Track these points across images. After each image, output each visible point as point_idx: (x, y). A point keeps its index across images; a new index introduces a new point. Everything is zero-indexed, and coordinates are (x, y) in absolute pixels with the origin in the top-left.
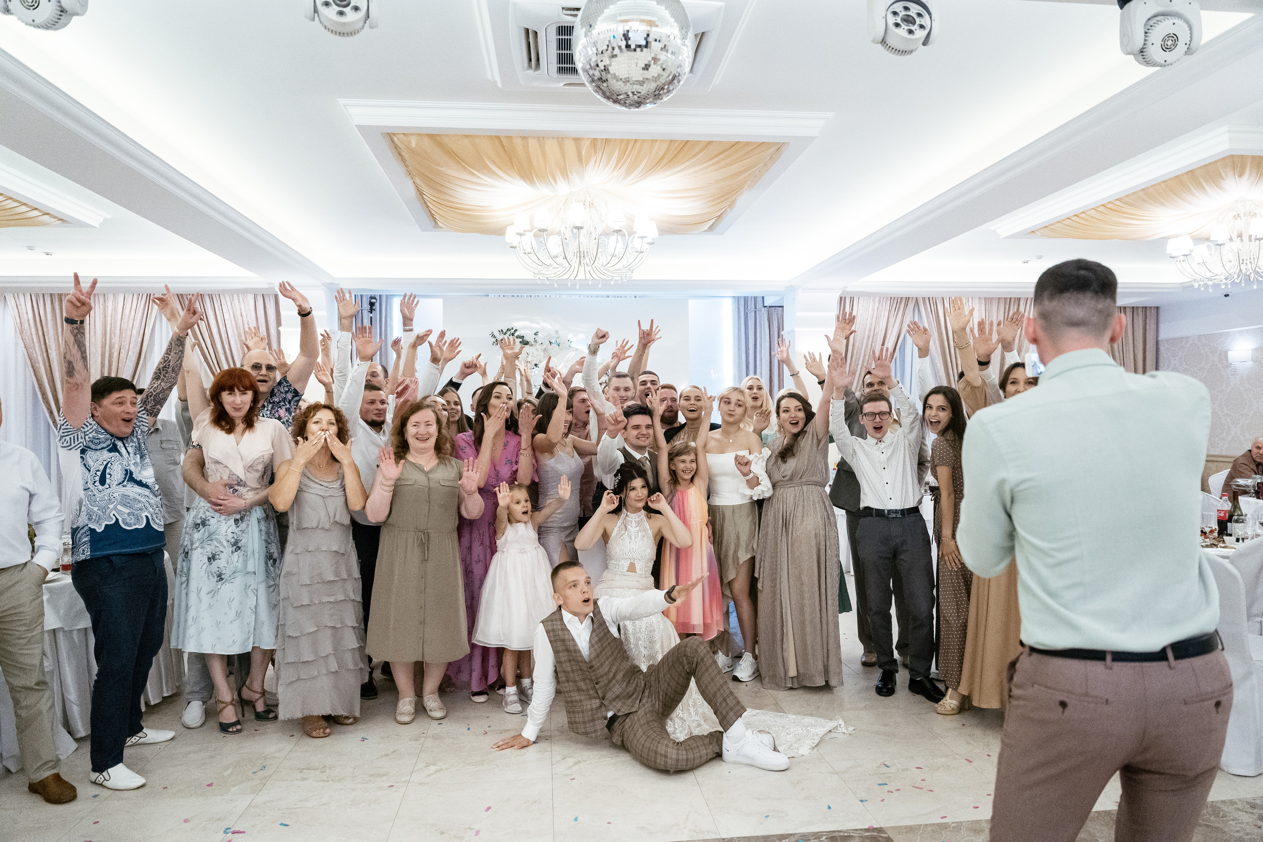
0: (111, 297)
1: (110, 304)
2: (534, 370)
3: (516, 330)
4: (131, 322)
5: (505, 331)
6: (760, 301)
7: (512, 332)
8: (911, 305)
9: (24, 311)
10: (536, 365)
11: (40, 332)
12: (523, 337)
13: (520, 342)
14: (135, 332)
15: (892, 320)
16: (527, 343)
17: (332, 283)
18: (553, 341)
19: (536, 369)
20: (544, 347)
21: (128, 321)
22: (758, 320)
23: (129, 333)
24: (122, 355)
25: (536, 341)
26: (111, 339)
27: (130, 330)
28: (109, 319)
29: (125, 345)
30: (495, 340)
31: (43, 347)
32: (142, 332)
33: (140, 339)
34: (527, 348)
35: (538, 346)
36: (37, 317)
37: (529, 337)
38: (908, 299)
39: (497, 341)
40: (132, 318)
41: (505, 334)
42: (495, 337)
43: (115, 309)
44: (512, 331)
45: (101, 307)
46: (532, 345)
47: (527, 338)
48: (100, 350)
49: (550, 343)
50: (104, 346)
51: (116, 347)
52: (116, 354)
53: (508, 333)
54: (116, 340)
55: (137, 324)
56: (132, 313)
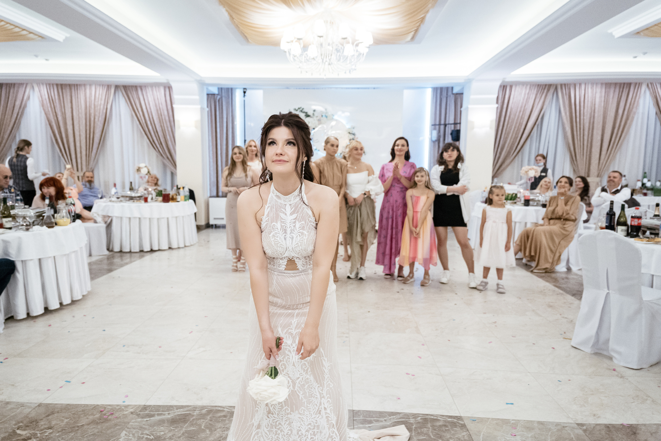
0: (88, 87)
1: (88, 91)
3: (303, 109)
4: (100, 101)
6: (450, 90)
7: (300, 109)
8: (552, 90)
13: (305, 115)
14: (102, 107)
15: (537, 100)
16: (308, 116)
22: (448, 100)
23: (99, 107)
26: (90, 111)
28: (88, 100)
29: (97, 113)
33: (105, 111)
34: (308, 119)
35: (315, 118)
36: (51, 98)
37: (311, 113)
38: (550, 86)
40: (100, 99)
43: (91, 94)
45: (84, 93)
46: (311, 117)
49: (322, 116)
50: (86, 114)
51: (93, 115)
52: (92, 119)
54: (92, 111)
55: (103, 102)
56: (100, 96)
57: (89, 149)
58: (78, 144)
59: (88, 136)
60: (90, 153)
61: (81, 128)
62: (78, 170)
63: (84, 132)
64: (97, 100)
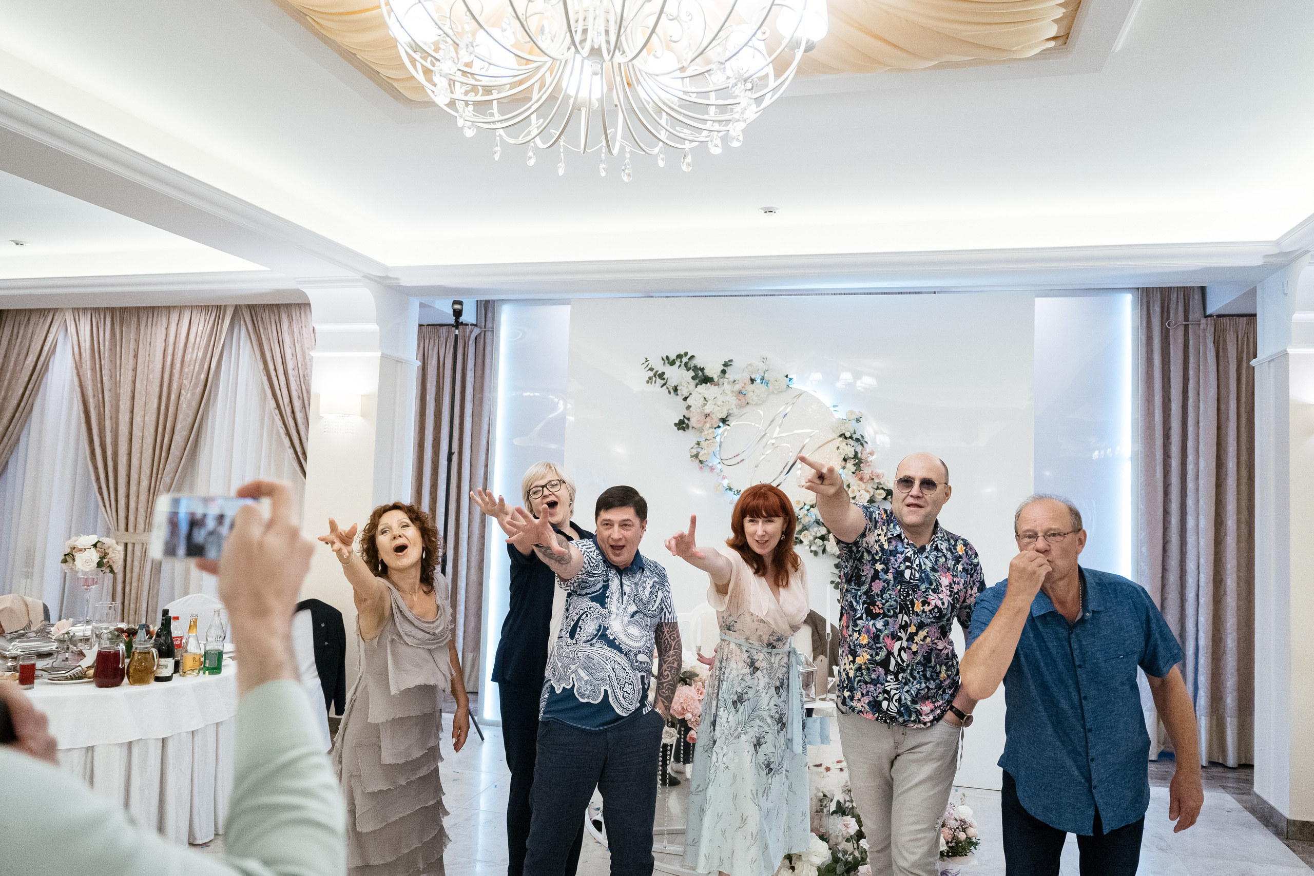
0: (174, 317)
1: (173, 324)
2: (720, 431)
3: (692, 357)
4: (196, 351)
5: (673, 357)
6: (1197, 298)
7: (683, 360)
9: (83, 338)
10: (724, 421)
11: (98, 366)
12: (704, 369)
13: (693, 378)
14: (198, 366)
16: (707, 380)
17: (387, 278)
18: (756, 377)
19: (723, 428)
20: (738, 387)
21: (193, 350)
22: (1191, 343)
23: (191, 368)
24: (182, 398)
25: (723, 377)
27: (193, 362)
29: (186, 385)
30: (651, 374)
31: (99, 385)
32: (206, 366)
33: (203, 376)
34: (703, 388)
35: (727, 387)
36: (96, 346)
37: (713, 371)
39: (655, 375)
41: (672, 363)
42: (651, 369)
43: (179, 331)
44: (685, 360)
45: (164, 331)
46: (717, 383)
47: (709, 373)
48: (157, 390)
49: (752, 381)
51: (176, 386)
52: (174, 397)
53: (678, 363)
54: (176, 377)
55: (200, 354)
56: (198, 339)
57: (157, 474)
58: (135, 462)
59: (159, 440)
60: (158, 483)
61: (147, 419)
62: (127, 530)
63: (152, 430)
64: (189, 350)
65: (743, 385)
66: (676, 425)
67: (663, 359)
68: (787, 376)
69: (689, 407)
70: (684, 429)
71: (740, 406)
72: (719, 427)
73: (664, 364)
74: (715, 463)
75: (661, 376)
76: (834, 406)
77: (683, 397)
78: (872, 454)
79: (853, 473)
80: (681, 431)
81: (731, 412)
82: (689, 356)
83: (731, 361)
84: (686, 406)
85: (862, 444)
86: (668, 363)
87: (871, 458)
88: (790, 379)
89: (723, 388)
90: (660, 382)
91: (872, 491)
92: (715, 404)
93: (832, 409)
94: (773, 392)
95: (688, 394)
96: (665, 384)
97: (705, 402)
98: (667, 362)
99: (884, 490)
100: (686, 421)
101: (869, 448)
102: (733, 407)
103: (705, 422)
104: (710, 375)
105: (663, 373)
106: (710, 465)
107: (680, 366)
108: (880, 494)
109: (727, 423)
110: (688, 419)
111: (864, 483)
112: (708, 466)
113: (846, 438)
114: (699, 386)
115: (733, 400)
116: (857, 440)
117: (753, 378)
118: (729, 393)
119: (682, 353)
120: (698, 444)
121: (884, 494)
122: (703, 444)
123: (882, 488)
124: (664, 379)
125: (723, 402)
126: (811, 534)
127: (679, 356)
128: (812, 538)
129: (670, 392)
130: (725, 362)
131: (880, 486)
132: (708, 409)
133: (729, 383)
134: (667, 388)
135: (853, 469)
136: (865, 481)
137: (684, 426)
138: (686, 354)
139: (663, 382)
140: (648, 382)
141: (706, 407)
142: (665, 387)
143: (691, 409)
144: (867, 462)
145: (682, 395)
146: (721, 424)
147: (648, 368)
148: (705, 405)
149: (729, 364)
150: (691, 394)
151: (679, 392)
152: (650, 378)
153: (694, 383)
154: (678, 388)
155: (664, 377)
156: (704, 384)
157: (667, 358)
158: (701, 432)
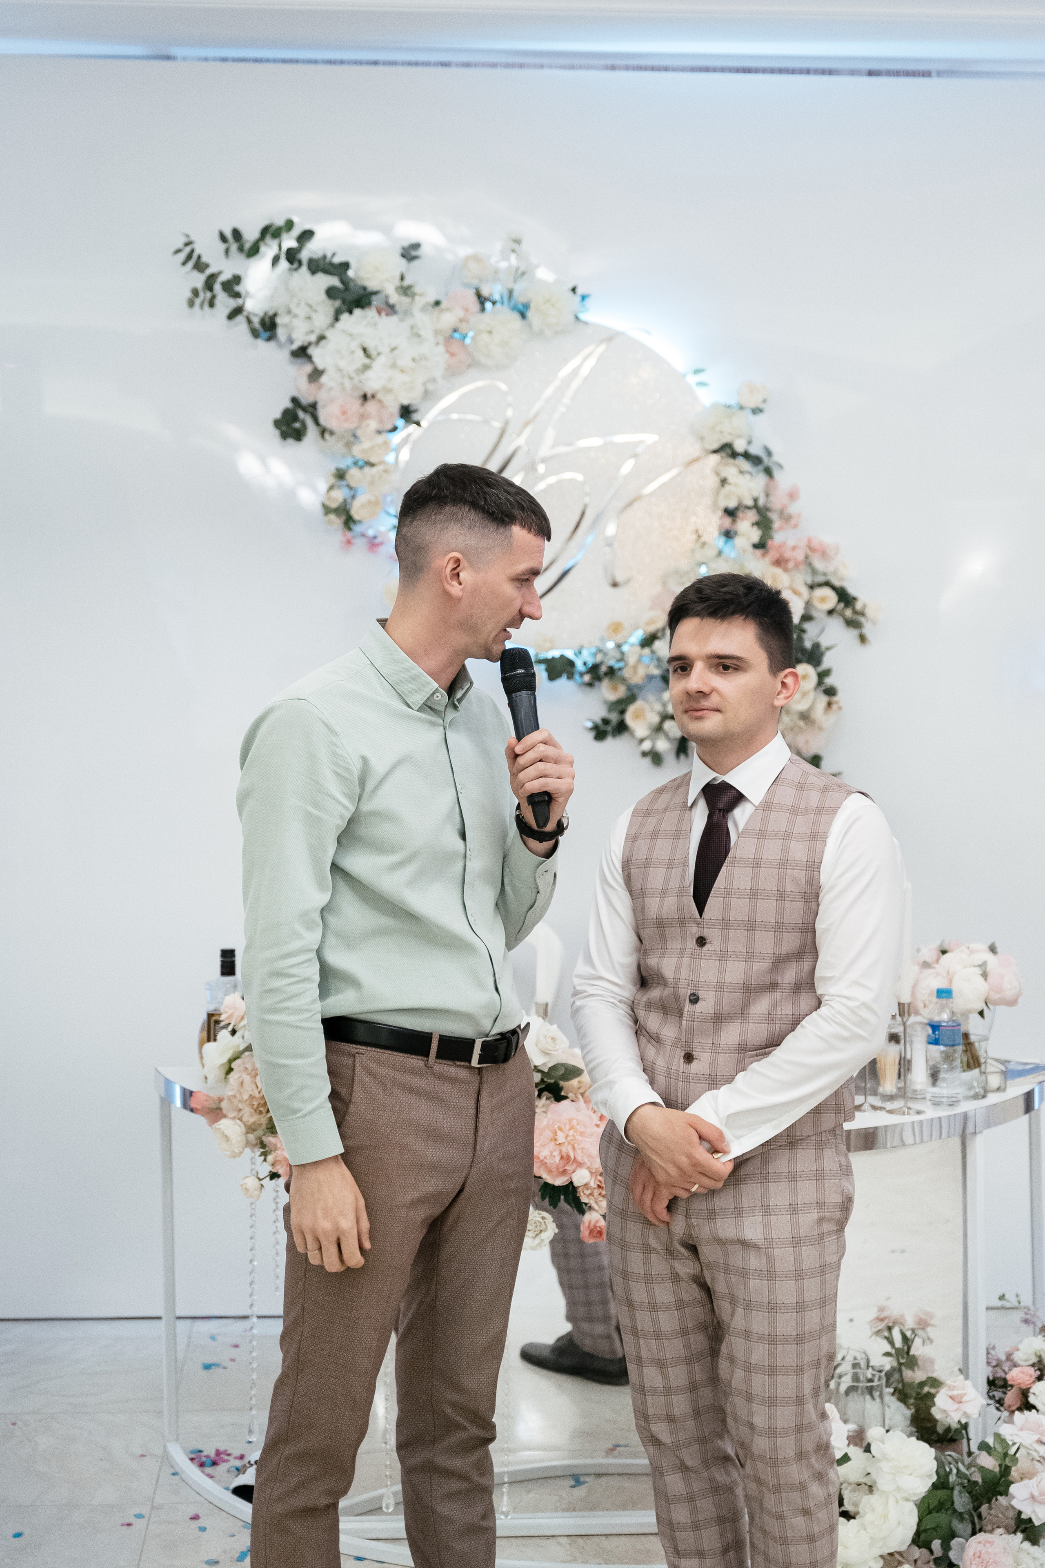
2: (396, 438)
3: (307, 233)
5: (251, 235)
10: (407, 412)
12: (345, 266)
13: (331, 294)
16: (362, 298)
18: (493, 290)
20: (448, 319)
25: (406, 291)
30: (199, 280)
34: (358, 321)
37: (374, 271)
39: (209, 285)
41: (254, 251)
42: (200, 266)
44: (289, 242)
46: (391, 309)
47: (362, 276)
49: (482, 300)
53: (269, 250)
65: (461, 313)
66: (277, 423)
67: (223, 238)
68: (574, 290)
69: (316, 375)
70: (298, 435)
71: (453, 372)
72: (395, 429)
73: (227, 251)
74: (383, 529)
75: (232, 286)
76: (697, 371)
77: (295, 346)
78: (793, 496)
79: (756, 546)
80: (290, 441)
81: (430, 387)
82: (296, 232)
83: (416, 246)
84: (308, 368)
85: (768, 472)
86: (241, 249)
87: (793, 509)
88: (583, 298)
89: (410, 321)
90: (225, 305)
91: (804, 591)
92: (394, 366)
93: (692, 379)
94: (541, 333)
95: (313, 338)
96: (236, 312)
97: (367, 361)
98: (234, 247)
99: (834, 588)
100: (301, 415)
101: (784, 480)
102: (438, 373)
103: (363, 417)
104: (372, 284)
105: (237, 279)
106: (371, 533)
107: (276, 260)
108: (823, 600)
109: (415, 417)
110: (312, 409)
111: (786, 570)
112: (363, 535)
113: (734, 455)
114: (345, 316)
115: (438, 355)
116: (756, 460)
117: (485, 292)
118: (427, 333)
119: (280, 222)
120: (341, 475)
121: (831, 599)
122: (354, 474)
123: (827, 584)
124: (237, 295)
125: (414, 360)
126: (652, 710)
127: (270, 232)
128: (655, 719)
129: (255, 334)
130: (403, 248)
131: (821, 579)
132: (373, 382)
133: (423, 309)
134: (249, 321)
135: (755, 535)
136: (790, 565)
137: (297, 425)
138: (289, 225)
139: (233, 303)
140: (191, 304)
141: (369, 374)
142: (241, 319)
143: (324, 379)
144: (787, 518)
145: (291, 341)
146: (400, 422)
147: (190, 264)
148: (366, 368)
149: (414, 253)
150: (321, 338)
151: (281, 332)
152: (195, 293)
153: (329, 307)
154: (279, 320)
155: (237, 288)
156: (357, 312)
157: (237, 234)
158: (349, 445)
